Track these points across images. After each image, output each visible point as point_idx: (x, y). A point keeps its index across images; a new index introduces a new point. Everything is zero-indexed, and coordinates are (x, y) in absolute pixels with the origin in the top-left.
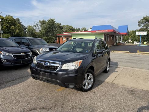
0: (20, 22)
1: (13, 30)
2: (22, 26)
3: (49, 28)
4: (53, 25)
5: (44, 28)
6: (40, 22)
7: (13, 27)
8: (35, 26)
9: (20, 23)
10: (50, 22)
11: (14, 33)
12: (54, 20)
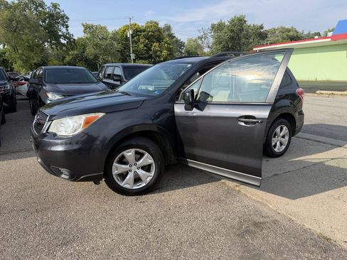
0: (172, 32)
1: (156, 52)
2: (177, 41)
3: (232, 38)
4: (242, 30)
5: (218, 41)
6: (213, 27)
7: (155, 46)
8: (201, 38)
9: (171, 36)
10: (234, 25)
11: (159, 57)
12: (244, 17)
